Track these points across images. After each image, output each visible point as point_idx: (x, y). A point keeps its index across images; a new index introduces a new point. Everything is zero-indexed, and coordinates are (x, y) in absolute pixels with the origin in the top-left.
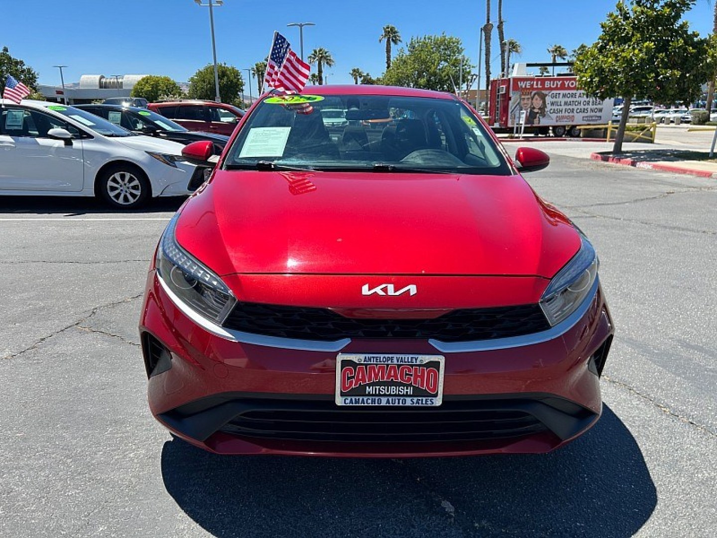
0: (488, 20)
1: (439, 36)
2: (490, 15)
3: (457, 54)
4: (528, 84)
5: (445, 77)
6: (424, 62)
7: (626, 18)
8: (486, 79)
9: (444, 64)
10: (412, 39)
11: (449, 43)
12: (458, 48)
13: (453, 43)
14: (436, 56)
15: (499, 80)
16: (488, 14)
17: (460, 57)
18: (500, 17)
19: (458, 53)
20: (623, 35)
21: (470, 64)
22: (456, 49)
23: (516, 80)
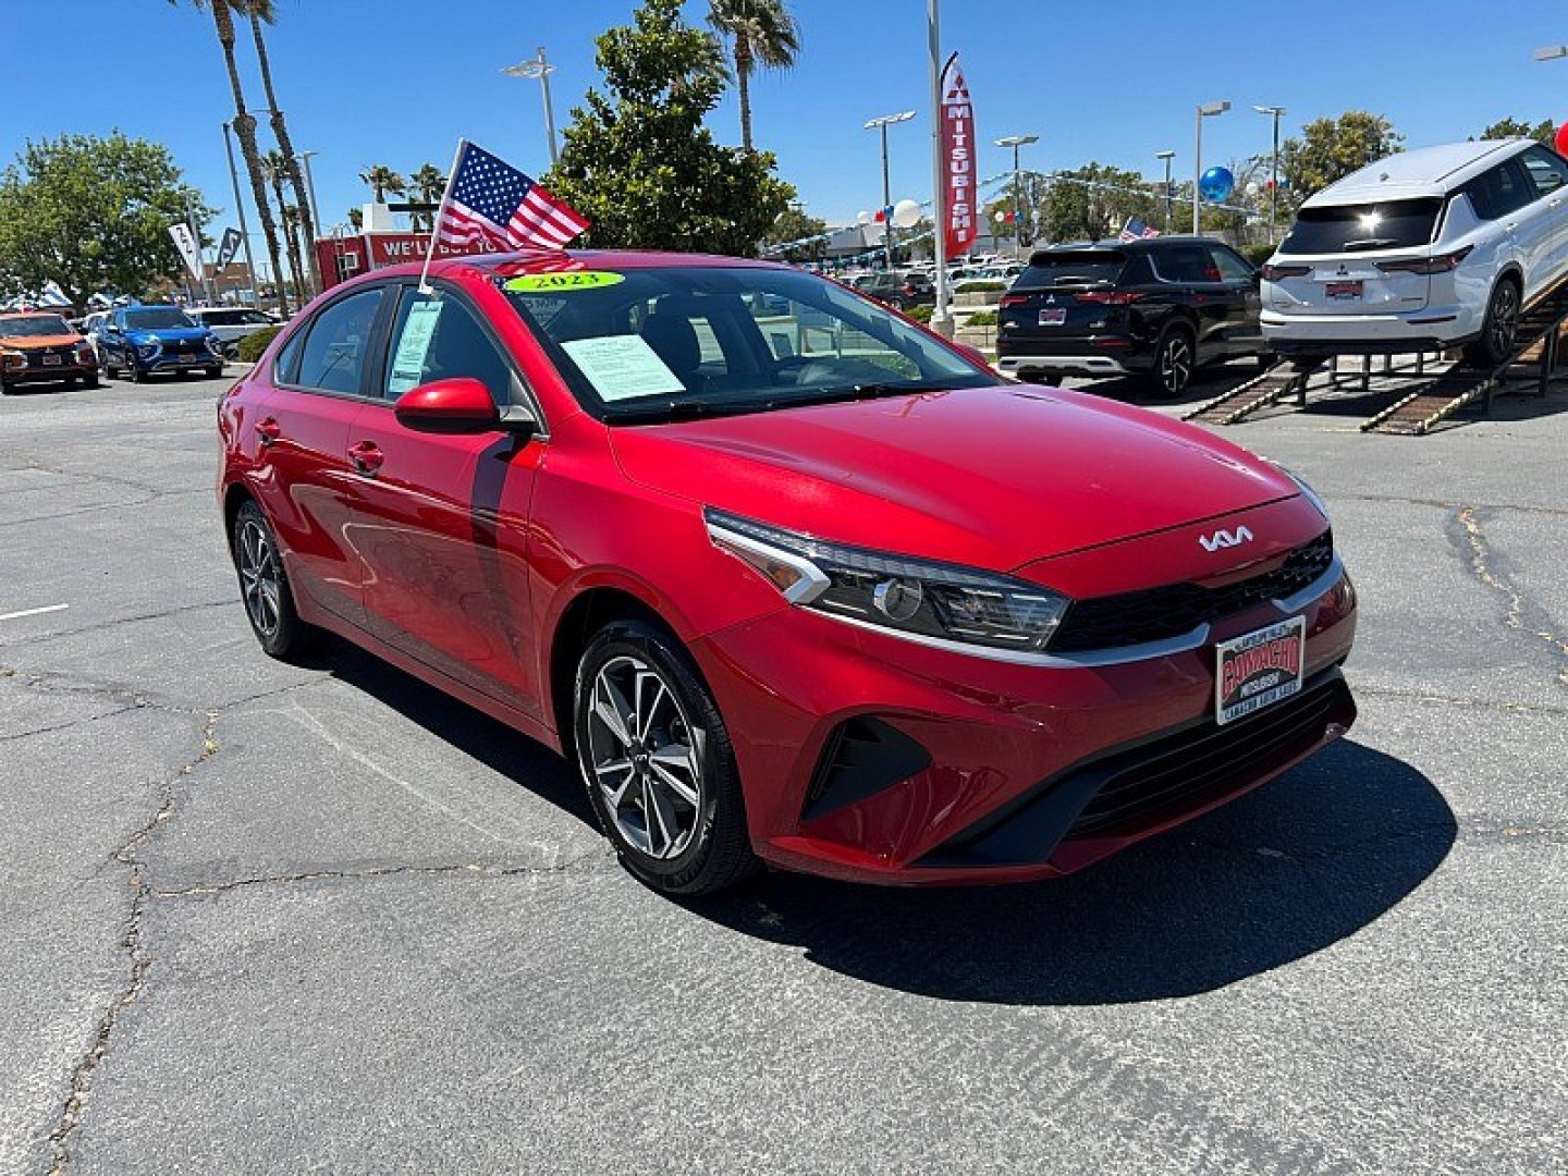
0: (241, 107)
1: (106, 139)
2: (243, 96)
3: (166, 183)
4: (404, 248)
5: (149, 234)
6: (80, 201)
7: (610, 121)
8: (265, 239)
9: (136, 205)
10: (30, 146)
11: (139, 154)
12: (165, 168)
13: (151, 157)
14: (111, 185)
15: (339, 241)
16: (238, 93)
17: (175, 187)
18: (272, 102)
19: (168, 179)
20: (612, 152)
21: (205, 205)
22: (160, 171)
23: (378, 240)
